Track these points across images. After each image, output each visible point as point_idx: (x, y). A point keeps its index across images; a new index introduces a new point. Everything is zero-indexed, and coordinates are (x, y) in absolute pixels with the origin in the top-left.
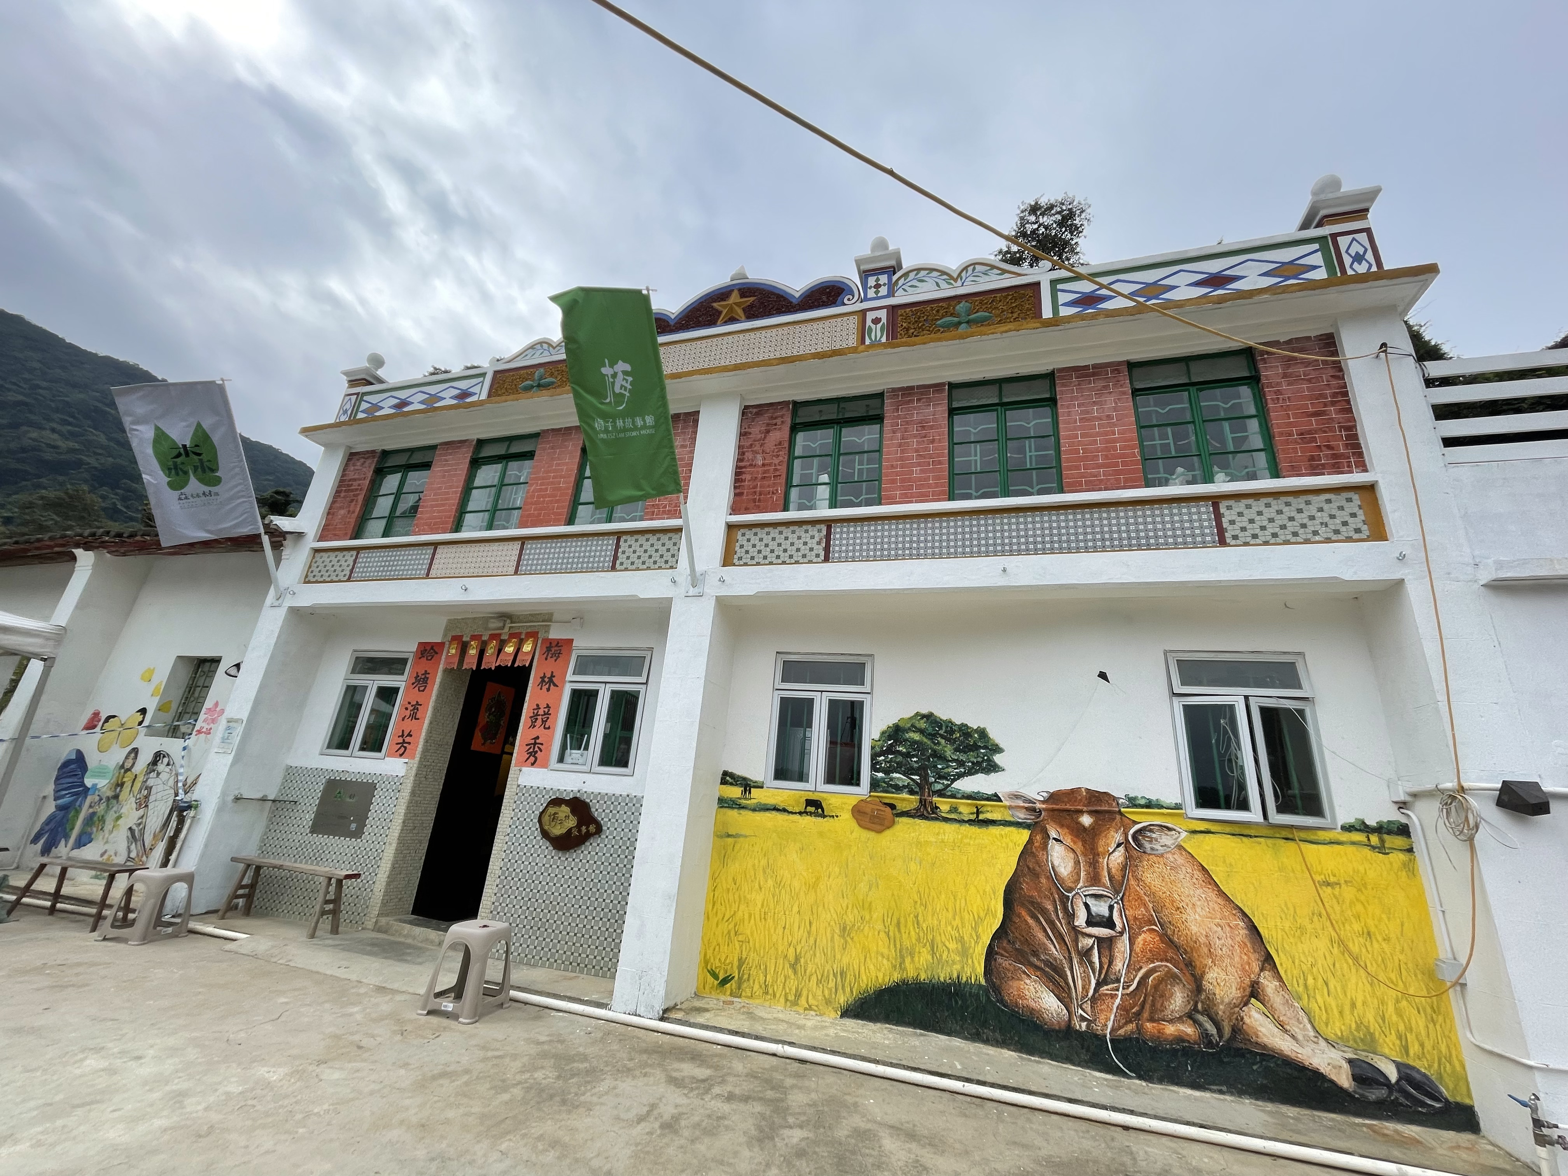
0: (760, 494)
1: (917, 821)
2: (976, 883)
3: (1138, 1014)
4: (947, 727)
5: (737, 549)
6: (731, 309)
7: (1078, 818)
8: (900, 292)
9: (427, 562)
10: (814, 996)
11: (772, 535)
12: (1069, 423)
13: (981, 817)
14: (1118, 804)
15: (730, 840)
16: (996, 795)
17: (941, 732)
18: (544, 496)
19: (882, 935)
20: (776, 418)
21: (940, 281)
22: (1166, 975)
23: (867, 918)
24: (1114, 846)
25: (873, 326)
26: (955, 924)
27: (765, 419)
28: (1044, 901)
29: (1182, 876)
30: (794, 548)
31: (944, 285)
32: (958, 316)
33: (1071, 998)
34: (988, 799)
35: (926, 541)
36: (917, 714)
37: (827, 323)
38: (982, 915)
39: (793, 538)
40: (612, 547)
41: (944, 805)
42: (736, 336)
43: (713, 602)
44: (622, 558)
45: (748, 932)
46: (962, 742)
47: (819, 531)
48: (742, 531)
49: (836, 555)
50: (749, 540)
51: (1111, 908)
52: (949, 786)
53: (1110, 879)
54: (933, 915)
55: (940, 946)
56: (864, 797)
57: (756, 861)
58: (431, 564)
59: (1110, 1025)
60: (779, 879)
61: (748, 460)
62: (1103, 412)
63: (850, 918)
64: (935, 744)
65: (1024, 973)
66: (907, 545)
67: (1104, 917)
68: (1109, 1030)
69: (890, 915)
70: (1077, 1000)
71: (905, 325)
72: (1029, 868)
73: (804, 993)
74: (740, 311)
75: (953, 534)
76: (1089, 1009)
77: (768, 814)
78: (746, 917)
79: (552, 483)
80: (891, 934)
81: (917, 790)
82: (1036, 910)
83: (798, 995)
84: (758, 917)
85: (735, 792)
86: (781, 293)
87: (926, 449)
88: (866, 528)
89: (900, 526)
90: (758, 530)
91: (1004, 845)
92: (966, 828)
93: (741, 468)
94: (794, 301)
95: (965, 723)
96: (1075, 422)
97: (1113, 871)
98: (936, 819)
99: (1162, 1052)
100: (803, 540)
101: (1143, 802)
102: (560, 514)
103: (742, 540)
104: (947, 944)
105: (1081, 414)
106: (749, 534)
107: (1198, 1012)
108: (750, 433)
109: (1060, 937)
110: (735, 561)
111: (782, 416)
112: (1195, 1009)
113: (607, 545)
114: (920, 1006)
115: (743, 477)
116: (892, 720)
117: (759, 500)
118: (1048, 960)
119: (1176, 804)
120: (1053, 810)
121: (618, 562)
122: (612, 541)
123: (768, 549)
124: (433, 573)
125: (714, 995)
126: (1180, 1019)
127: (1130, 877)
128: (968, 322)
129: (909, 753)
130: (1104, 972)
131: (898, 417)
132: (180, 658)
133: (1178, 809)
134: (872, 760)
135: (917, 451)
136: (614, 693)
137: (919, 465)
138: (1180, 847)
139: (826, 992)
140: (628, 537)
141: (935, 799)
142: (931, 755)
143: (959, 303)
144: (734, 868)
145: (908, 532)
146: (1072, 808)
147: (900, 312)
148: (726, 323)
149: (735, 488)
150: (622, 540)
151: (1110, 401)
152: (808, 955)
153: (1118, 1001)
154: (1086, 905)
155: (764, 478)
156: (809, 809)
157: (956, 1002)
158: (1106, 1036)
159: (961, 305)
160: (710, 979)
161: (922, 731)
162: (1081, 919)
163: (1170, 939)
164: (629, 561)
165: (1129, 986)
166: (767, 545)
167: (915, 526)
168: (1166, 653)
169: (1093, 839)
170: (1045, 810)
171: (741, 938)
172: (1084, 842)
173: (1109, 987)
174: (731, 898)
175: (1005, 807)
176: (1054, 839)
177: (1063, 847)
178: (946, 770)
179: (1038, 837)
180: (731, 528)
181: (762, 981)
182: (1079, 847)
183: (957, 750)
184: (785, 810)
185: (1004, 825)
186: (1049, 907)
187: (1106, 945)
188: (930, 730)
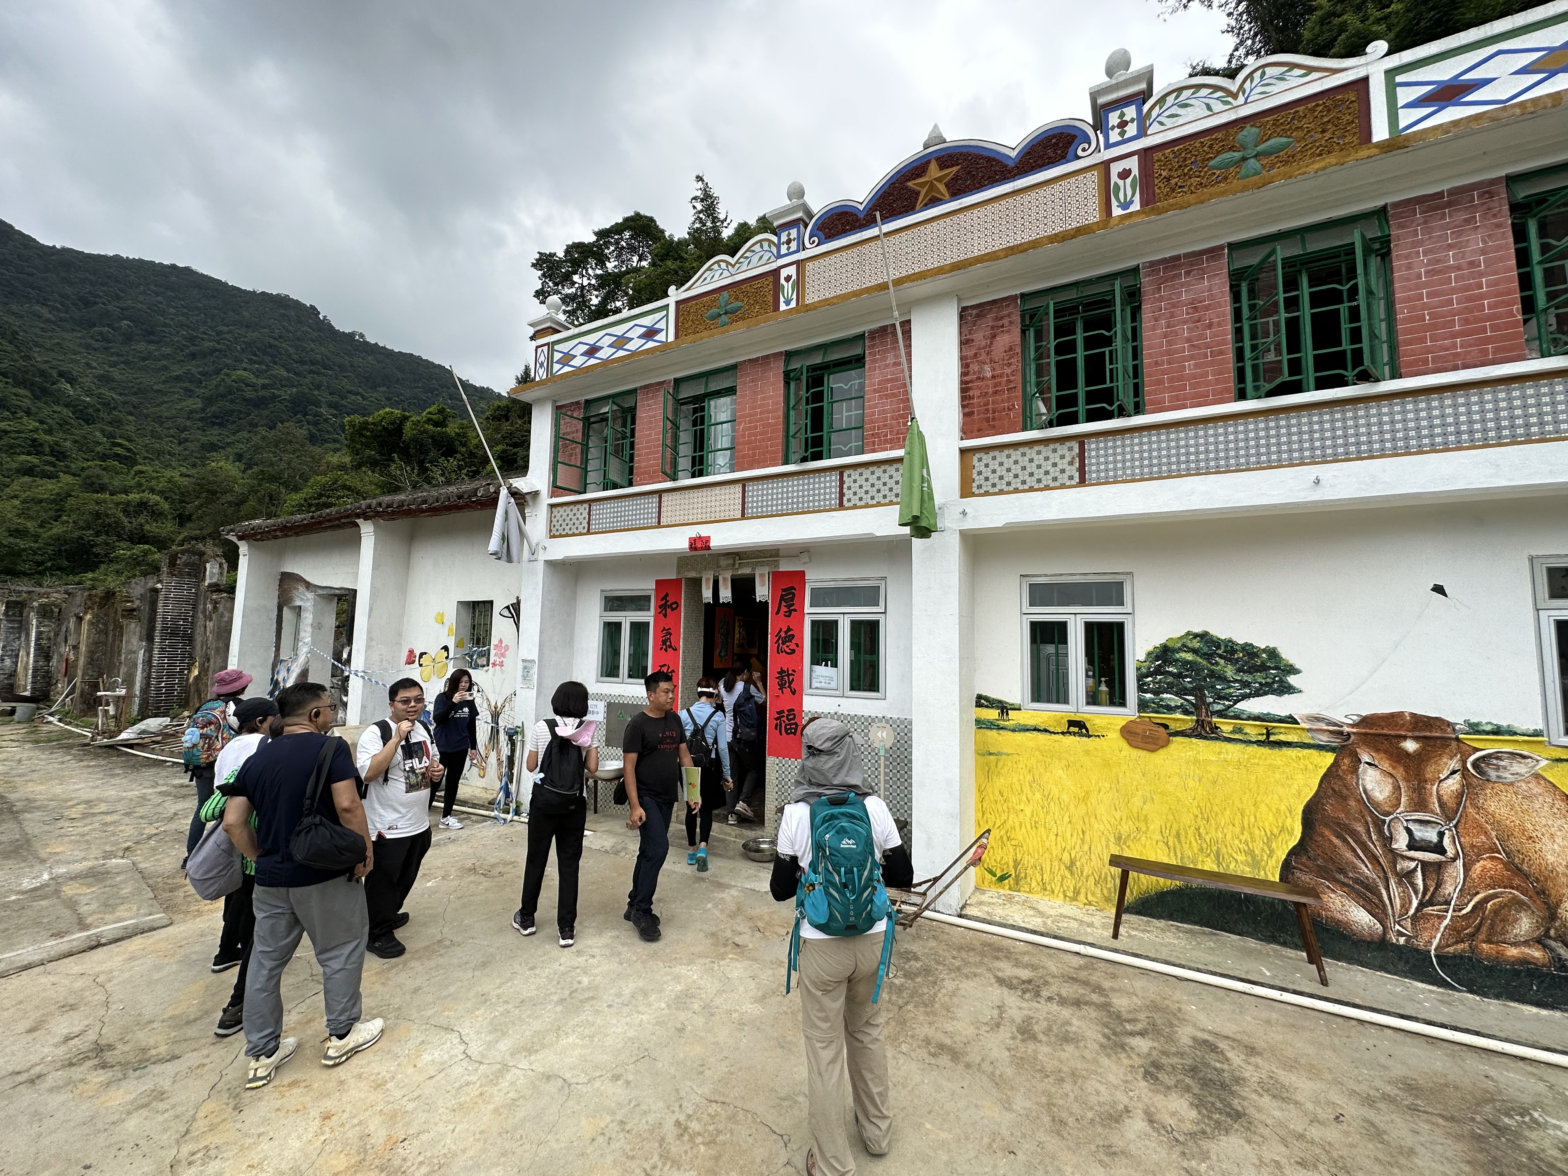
0: (994, 412)
1: (1194, 740)
2: (1267, 802)
3: (1472, 936)
4: (1226, 646)
5: (975, 476)
6: (932, 187)
7: (1399, 742)
8: (1155, 128)
9: (655, 510)
10: (1093, 894)
11: (1014, 458)
12: (1408, 279)
13: (1272, 738)
14: (1454, 730)
15: (992, 758)
16: (1291, 717)
17: (1220, 652)
18: (755, 435)
19: (1161, 844)
20: (1002, 318)
21: (1211, 102)
22: (1509, 901)
23: (1144, 829)
24: (1446, 773)
25: (1121, 183)
26: (1243, 838)
27: (989, 320)
28: (1353, 822)
29: (1537, 806)
30: (1042, 471)
31: (1217, 106)
32: (1243, 147)
33: (1386, 915)
34: (1281, 720)
35: (1207, 451)
36: (1188, 633)
37: (1057, 187)
38: (1276, 831)
39: (1039, 459)
40: (836, 484)
41: (1226, 726)
42: (941, 222)
43: (957, 537)
44: (848, 494)
45: (1021, 838)
46: (1246, 663)
47: (1070, 449)
48: (978, 455)
49: (1094, 475)
50: (987, 466)
51: (1441, 835)
52: (1230, 707)
53: (1440, 806)
54: (1216, 829)
55: (1226, 856)
56: (1133, 718)
57: (1022, 777)
58: (660, 512)
59: (1435, 943)
60: (1046, 793)
61: (974, 373)
62: (1463, 258)
63: (1125, 828)
64: (1212, 664)
65: (1328, 887)
66: (1183, 458)
67: (1431, 842)
68: (1434, 947)
69: (1168, 826)
70: (1394, 916)
71: (1164, 174)
72: (1334, 790)
73: (1083, 891)
74: (942, 187)
75: (1242, 440)
76: (1409, 925)
77: (1028, 734)
78: (1017, 824)
79: (761, 420)
80: (1171, 843)
81: (1193, 710)
82: (1344, 830)
83: (1077, 892)
84: (1029, 827)
85: (992, 714)
86: (992, 155)
87: (1202, 337)
88: (1128, 442)
89: (1172, 436)
90: (996, 453)
91: (1302, 766)
92: (1253, 749)
93: (966, 383)
94: (1011, 164)
95: (1250, 642)
96: (1419, 276)
97: (1445, 798)
98: (1217, 739)
99: (1501, 971)
100: (1052, 461)
101: (1488, 728)
102: (775, 452)
103: (979, 466)
104: (1235, 855)
105: (1428, 265)
106: (986, 458)
107: (1550, 938)
108: (973, 340)
109: (1374, 859)
110: (974, 490)
111: (1009, 316)
112: (1547, 935)
113: (831, 481)
114: (1206, 909)
115: (971, 393)
116: (1158, 640)
117: (994, 419)
118: (1357, 879)
119: (1536, 730)
120: (1366, 734)
121: (845, 499)
122: (835, 476)
123: (1011, 474)
124: (664, 521)
125: (993, 888)
126: (1526, 943)
127: (1468, 804)
128: (1255, 156)
129: (1181, 673)
130: (1429, 894)
131: (1161, 299)
132: (460, 603)
133: (1538, 736)
134: (1138, 680)
135: (1188, 340)
136: (853, 623)
137: (1192, 357)
138: (1537, 776)
139: (1105, 891)
140: (851, 472)
141: (1215, 719)
142: (1208, 675)
143: (1243, 128)
144: (1000, 782)
145: (1182, 443)
146: (1392, 733)
147: (1158, 155)
148: (927, 206)
149: (963, 407)
150: (845, 475)
151: (1476, 241)
152: (1084, 860)
153: (1446, 922)
154: (1409, 831)
155: (996, 392)
156: (1072, 729)
157: (1248, 908)
158: (1429, 952)
159: (1244, 133)
160: (988, 876)
161: (1195, 651)
162: (1401, 842)
163: (1517, 867)
164: (857, 497)
165: (1460, 910)
166: (1009, 470)
167: (1192, 434)
168: (1531, 559)
169: (1419, 765)
170: (1354, 733)
171: (1013, 843)
172: (1407, 768)
173: (1435, 908)
174: (1000, 809)
175: (1303, 729)
176: (1367, 763)
177: (1378, 772)
178: (1227, 691)
179: (1345, 761)
180: (963, 451)
181: (1039, 879)
182: (1400, 773)
183: (1239, 670)
184: (1046, 731)
185: (1301, 747)
186: (1359, 829)
187: (1435, 871)
188: (1206, 650)
